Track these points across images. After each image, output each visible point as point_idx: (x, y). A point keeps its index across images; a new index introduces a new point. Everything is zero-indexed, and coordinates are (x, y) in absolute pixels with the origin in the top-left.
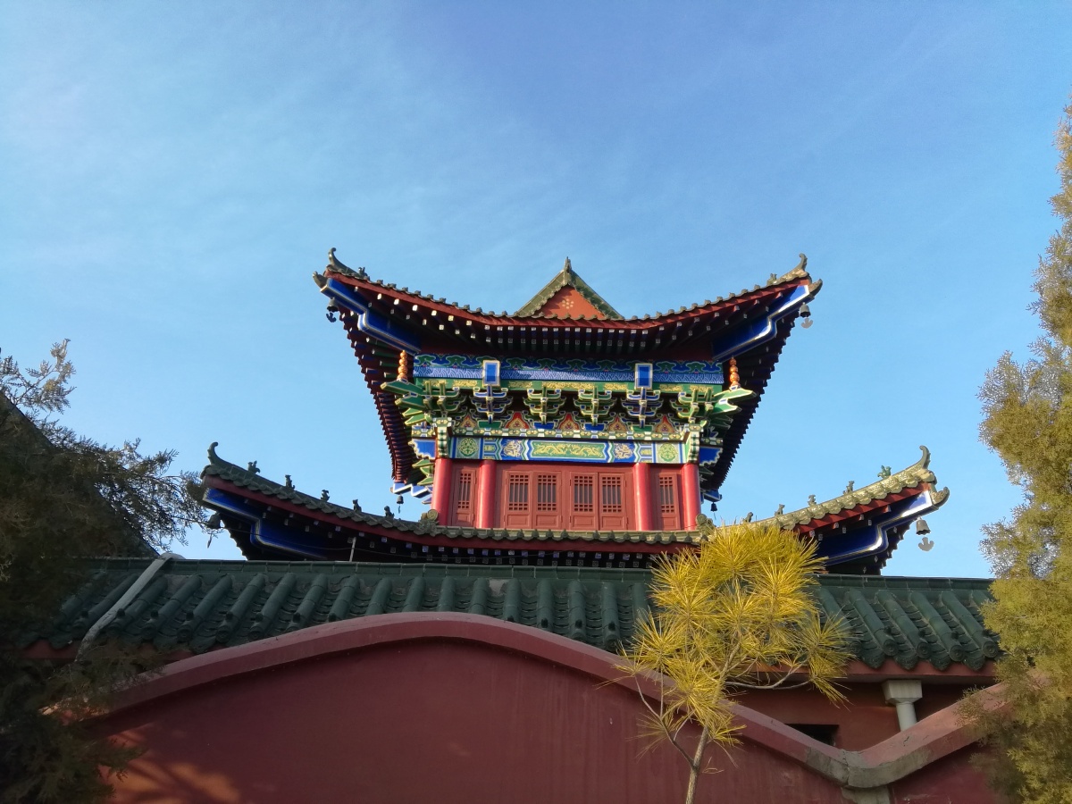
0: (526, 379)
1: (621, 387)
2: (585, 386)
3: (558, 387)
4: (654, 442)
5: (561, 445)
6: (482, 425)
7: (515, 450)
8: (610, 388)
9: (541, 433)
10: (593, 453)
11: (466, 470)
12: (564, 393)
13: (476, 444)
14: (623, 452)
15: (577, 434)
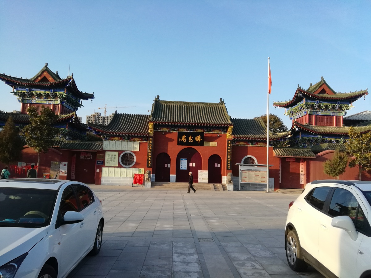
0: (33, 91)
1: (48, 92)
2: (42, 92)
3: (38, 92)
4: (55, 101)
5: (40, 101)
6: (28, 98)
7: (33, 102)
8: (47, 92)
9: (37, 99)
10: (45, 102)
11: (26, 105)
12: (39, 93)
13: (27, 100)
14: (50, 102)
15: (42, 99)
